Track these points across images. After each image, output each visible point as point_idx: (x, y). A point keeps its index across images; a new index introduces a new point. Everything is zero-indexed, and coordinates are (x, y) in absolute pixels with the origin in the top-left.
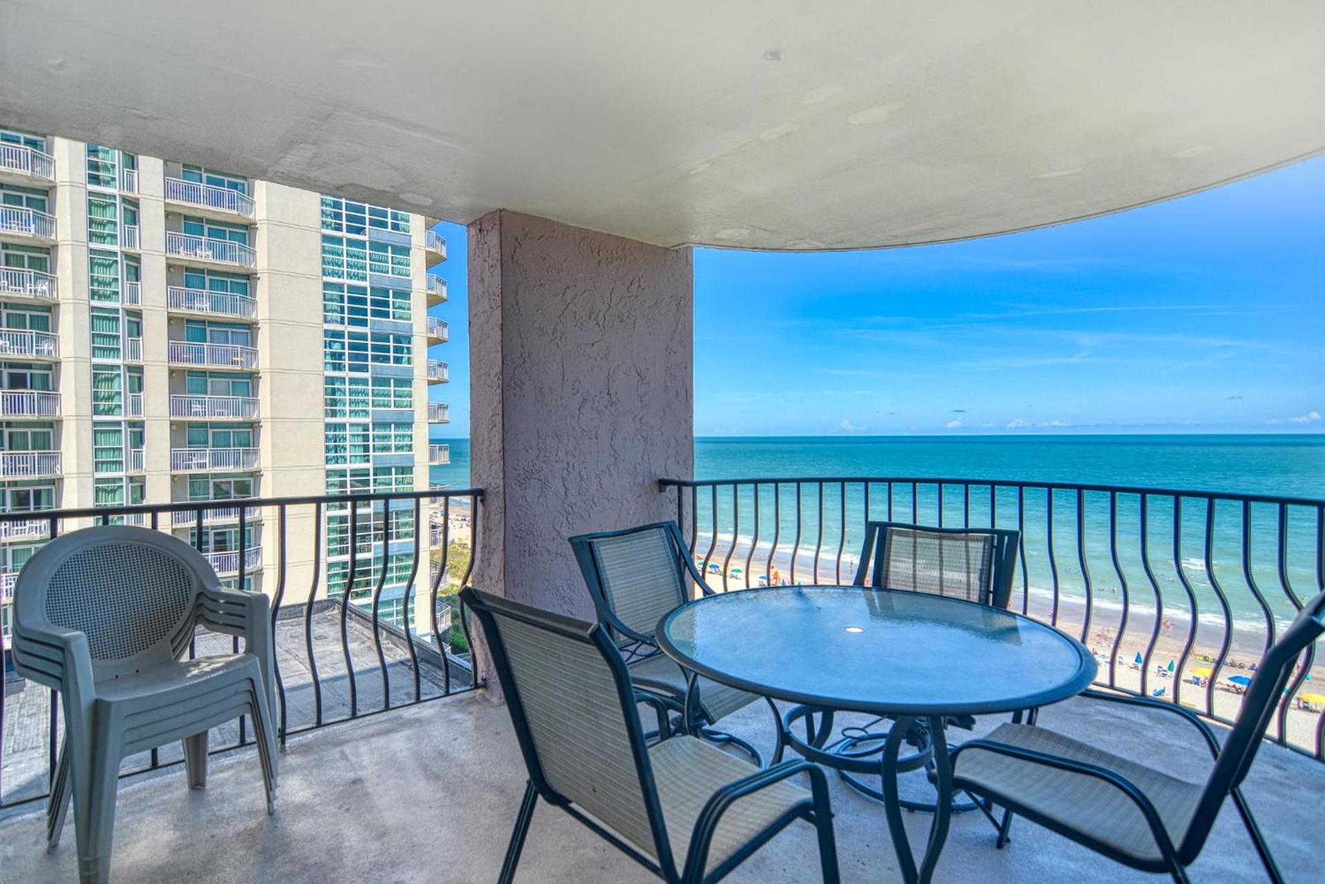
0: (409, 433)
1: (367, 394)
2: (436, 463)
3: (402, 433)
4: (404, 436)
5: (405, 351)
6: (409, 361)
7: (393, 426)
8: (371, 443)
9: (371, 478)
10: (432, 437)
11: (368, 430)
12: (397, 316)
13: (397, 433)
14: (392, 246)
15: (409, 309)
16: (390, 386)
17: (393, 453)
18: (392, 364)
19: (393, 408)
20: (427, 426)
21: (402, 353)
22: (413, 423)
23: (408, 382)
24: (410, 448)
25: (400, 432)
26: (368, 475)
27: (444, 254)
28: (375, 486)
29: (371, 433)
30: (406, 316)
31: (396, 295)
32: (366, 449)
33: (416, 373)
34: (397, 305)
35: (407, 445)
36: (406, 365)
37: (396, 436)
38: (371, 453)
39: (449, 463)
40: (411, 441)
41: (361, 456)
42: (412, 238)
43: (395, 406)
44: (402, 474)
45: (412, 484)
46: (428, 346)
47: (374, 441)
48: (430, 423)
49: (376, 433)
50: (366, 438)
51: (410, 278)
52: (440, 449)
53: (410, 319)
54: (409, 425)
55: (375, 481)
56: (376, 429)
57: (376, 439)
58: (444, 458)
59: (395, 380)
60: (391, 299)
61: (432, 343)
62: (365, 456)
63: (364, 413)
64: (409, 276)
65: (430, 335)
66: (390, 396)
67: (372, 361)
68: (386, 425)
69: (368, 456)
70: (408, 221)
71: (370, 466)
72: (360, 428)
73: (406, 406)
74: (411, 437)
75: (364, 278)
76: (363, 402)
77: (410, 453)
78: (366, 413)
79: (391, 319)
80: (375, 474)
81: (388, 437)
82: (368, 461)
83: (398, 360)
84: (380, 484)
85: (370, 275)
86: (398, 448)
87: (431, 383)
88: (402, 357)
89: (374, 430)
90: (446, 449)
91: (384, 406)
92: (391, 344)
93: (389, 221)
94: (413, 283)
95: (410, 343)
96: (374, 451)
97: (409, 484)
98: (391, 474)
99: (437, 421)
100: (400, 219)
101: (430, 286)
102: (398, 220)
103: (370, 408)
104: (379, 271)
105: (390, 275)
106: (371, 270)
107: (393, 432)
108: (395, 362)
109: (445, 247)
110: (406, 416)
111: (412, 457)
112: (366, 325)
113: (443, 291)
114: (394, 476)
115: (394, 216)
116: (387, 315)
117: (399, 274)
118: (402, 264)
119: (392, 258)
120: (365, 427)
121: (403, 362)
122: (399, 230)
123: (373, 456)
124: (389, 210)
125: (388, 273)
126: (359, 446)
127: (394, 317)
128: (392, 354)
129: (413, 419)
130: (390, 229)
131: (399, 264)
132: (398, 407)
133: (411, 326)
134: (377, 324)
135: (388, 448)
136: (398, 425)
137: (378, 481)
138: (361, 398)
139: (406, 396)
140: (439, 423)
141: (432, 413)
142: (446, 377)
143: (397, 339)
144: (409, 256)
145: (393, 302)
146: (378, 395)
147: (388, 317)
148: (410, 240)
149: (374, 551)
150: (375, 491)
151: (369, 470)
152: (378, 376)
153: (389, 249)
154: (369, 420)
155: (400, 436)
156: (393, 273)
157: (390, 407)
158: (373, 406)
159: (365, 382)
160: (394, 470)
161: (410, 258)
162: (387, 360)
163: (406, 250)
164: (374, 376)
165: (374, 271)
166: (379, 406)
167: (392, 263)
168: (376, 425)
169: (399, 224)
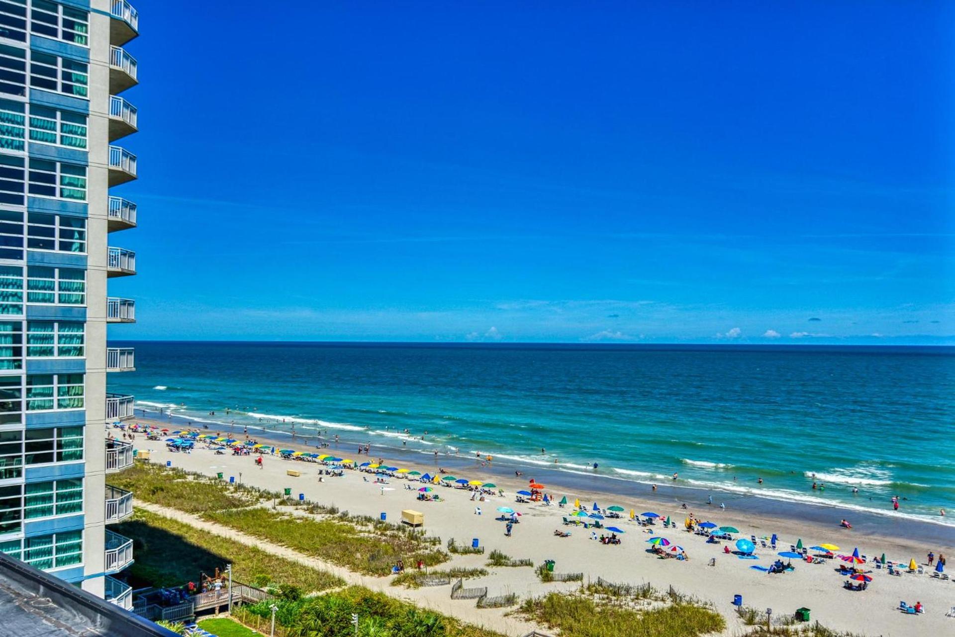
0: (79, 333)
1: (20, 286)
2: (117, 370)
3: (70, 333)
4: (71, 338)
5: (77, 235)
6: (81, 248)
7: (56, 325)
8: (24, 345)
9: (24, 387)
10: (111, 339)
11: (20, 330)
12: (66, 193)
13: (61, 333)
14: (63, 111)
15: (84, 187)
16: (53, 277)
17: (56, 357)
18: (57, 250)
19: (56, 304)
20: (105, 326)
21: (72, 238)
22: (85, 322)
23: (80, 273)
24: (80, 351)
25: (66, 333)
26: (19, 384)
27: (134, 123)
28: (28, 396)
29: (24, 333)
30: (79, 195)
31: (66, 168)
32: (17, 352)
33: (90, 262)
34: (67, 181)
35: (75, 348)
36: (77, 253)
37: (60, 337)
38: (24, 357)
39: (134, 369)
40: (82, 343)
41: (8, 361)
42: (90, 104)
43: (60, 301)
44: (69, 382)
45: (82, 394)
46: (109, 232)
47: (28, 342)
48: (108, 322)
49: (31, 333)
50: (17, 339)
51: (87, 150)
52: (122, 353)
53: (84, 199)
54: (80, 324)
55: (29, 391)
56: (32, 329)
57: (32, 341)
58: (127, 363)
59: (61, 270)
60: (58, 174)
61: (114, 227)
62: (15, 361)
63: (16, 309)
64: (85, 147)
65: (112, 218)
66: (53, 289)
67: (29, 246)
68: (47, 324)
69: (20, 360)
70: (86, 84)
71: (22, 372)
72: (9, 327)
73: (76, 302)
74: (82, 338)
75: (21, 147)
76: (15, 295)
77: (80, 357)
78: (19, 309)
79: (57, 197)
80: (28, 383)
81: (50, 338)
82: (20, 367)
83: (65, 246)
84: (35, 395)
85: (30, 144)
86: (62, 352)
87: (111, 275)
88: (72, 243)
89: (28, 330)
90: (130, 353)
91: (44, 300)
92: (57, 227)
93: (59, 81)
94: (89, 155)
95: (83, 226)
96: (28, 354)
97: (78, 394)
98: (52, 383)
99: (119, 320)
100: (73, 80)
101: (114, 160)
102: (71, 81)
103: (25, 303)
104: (42, 140)
105: (58, 145)
106: (31, 138)
107: (56, 332)
108: (61, 249)
109: (135, 117)
110: (75, 313)
111: (83, 363)
112: (22, 203)
113: (131, 168)
114: (56, 385)
115: (67, 76)
116: (51, 191)
117: (70, 144)
118: (76, 133)
119: (62, 125)
120: (17, 326)
121: (73, 249)
122: (72, 93)
123: (27, 361)
124: (60, 68)
125: (55, 142)
126: (7, 348)
127: (62, 196)
128: (57, 239)
129: (85, 317)
130: (59, 91)
131: (71, 132)
132: (64, 302)
133: (86, 206)
134: (37, 203)
135: (49, 352)
136: (63, 324)
137: (33, 391)
138: (10, 290)
139: (76, 290)
140: (122, 322)
141: (113, 310)
142: (133, 268)
143: (65, 221)
144: (85, 124)
145: (61, 177)
146: (36, 288)
147: (54, 194)
148: (87, 106)
149: (26, 475)
150: (28, 403)
151: (20, 377)
152: (37, 264)
153: (59, 114)
154: (22, 317)
155: (66, 337)
156: (62, 143)
157: (53, 302)
158: (29, 300)
159: (18, 271)
160: (55, 378)
161: (87, 126)
162: (51, 245)
163: (82, 117)
164: (31, 264)
165: (36, 139)
166: (38, 301)
167: (62, 131)
168: (31, 324)
169: (72, 86)
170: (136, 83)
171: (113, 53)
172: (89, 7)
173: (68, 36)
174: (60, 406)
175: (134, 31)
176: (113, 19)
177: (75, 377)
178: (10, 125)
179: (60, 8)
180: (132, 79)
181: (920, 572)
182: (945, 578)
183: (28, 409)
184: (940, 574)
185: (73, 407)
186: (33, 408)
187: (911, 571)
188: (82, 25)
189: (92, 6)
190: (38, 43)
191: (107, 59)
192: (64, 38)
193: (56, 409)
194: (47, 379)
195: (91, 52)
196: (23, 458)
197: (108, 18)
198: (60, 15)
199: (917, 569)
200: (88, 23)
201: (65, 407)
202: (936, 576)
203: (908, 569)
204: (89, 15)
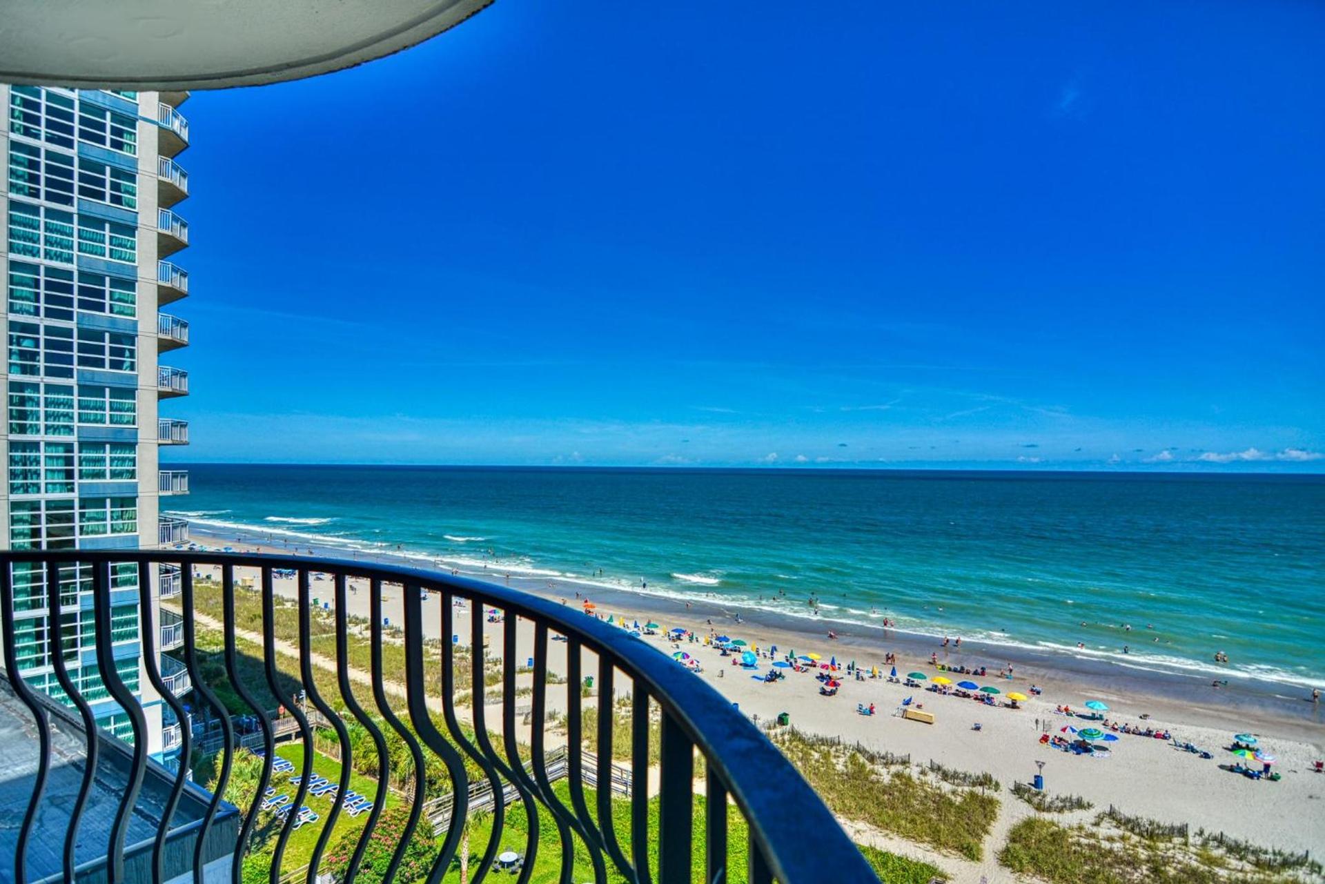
0: (132, 455)
2: (169, 493)
3: (122, 455)
4: (123, 460)
5: (127, 354)
6: (132, 367)
7: (108, 447)
8: (76, 468)
9: (77, 511)
10: (163, 462)
11: (72, 451)
12: (116, 310)
13: (113, 455)
14: (110, 222)
15: (134, 303)
16: (104, 397)
17: (108, 480)
18: (107, 369)
19: (108, 424)
20: (155, 449)
21: (123, 356)
22: (136, 443)
23: (130, 393)
24: (132, 474)
25: (118, 455)
26: (72, 508)
27: (185, 239)
28: (81, 521)
29: (76, 454)
30: (129, 311)
31: (116, 283)
32: (69, 474)
33: (141, 382)
34: (116, 296)
35: (128, 471)
36: (128, 372)
37: (112, 460)
38: (77, 481)
39: (188, 493)
40: (134, 465)
41: (61, 484)
42: (139, 216)
43: (111, 422)
44: (122, 506)
45: (135, 519)
46: (159, 352)
47: (80, 465)
48: (159, 445)
49: (83, 455)
50: (69, 461)
51: (136, 264)
52: (175, 476)
53: (134, 315)
54: (132, 446)
55: (82, 515)
56: (84, 451)
57: (84, 463)
58: (181, 487)
59: (112, 390)
60: (107, 289)
61: (165, 346)
62: (67, 484)
63: (67, 430)
64: (134, 261)
65: (162, 336)
66: (104, 410)
67: (79, 364)
68: (99, 446)
69: (73, 483)
70: (134, 195)
71: (75, 496)
72: (61, 449)
73: (128, 423)
74: (134, 460)
75: (69, 260)
76: (66, 415)
77: (132, 481)
78: (70, 430)
79: (107, 313)
80: (81, 507)
81: (102, 460)
82: (72, 490)
83: (116, 365)
84: (89, 519)
85: (78, 256)
86: (114, 474)
87: (162, 396)
88: (123, 362)
89: (80, 452)
90: (183, 476)
91: (96, 421)
92: (107, 344)
93: (108, 191)
94: (139, 270)
95: (133, 344)
96: (81, 477)
97: (131, 518)
98: (104, 507)
99: (170, 442)
100: (123, 190)
101: (163, 276)
102: (120, 191)
103: (76, 424)
104: (91, 253)
105: (107, 258)
106: (80, 250)
107: (108, 455)
108: (111, 368)
109: (186, 231)
110: (126, 435)
111: (135, 486)
112: (71, 319)
113: (183, 284)
114: (108, 509)
115: (115, 187)
116: (101, 307)
117: (120, 258)
118: (125, 246)
119: (111, 238)
120: (68, 447)
121: (124, 367)
122: (121, 204)
123: (80, 484)
124: (108, 178)
125: (104, 255)
126: (59, 471)
127: (111, 311)
128: (107, 357)
129: (137, 439)
130: (107, 202)
131: (120, 245)
132: (116, 423)
133: (135, 323)
134: (87, 319)
135: (101, 475)
136: (115, 446)
137: (87, 515)
138: (62, 410)
139: (128, 410)
140: (173, 444)
141: (163, 432)
142: (185, 389)
143: (115, 338)
144: (134, 237)
145: (111, 292)
146: (87, 407)
147: (103, 311)
148: (136, 218)
149: (81, 603)
150: (81, 528)
151: (73, 501)
152: (88, 383)
153: (107, 226)
154: (73, 439)
155: (118, 459)
156: (111, 256)
157: (104, 423)
158: (80, 420)
159: (68, 390)
160: (108, 501)
161: (136, 240)
162: (101, 363)
163: (131, 230)
164: (82, 383)
165: (85, 252)
166: (89, 421)
167: (111, 244)
168: (83, 445)
169: (121, 197)
170: (187, 197)
171: (162, 163)
172: (136, 114)
173: (117, 145)
174: (113, 531)
175: (185, 142)
176: (160, 128)
177: (126, 502)
178: (59, 236)
179: (108, 115)
180: (182, 192)
181: (880, 677)
182: (898, 681)
183: (81, 534)
184: (894, 678)
185: (127, 531)
186: (87, 533)
187: (873, 677)
188: (131, 134)
189: (140, 114)
190: (85, 151)
191: (155, 170)
192: (112, 146)
193: (109, 534)
194: (100, 503)
195: (140, 163)
196: (78, 585)
197: (156, 127)
198: (108, 122)
199: (877, 674)
200: (137, 132)
201: (119, 532)
202: (891, 680)
203: (871, 675)
204: (137, 123)
